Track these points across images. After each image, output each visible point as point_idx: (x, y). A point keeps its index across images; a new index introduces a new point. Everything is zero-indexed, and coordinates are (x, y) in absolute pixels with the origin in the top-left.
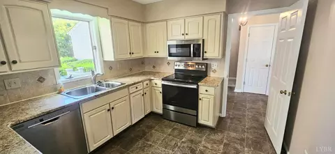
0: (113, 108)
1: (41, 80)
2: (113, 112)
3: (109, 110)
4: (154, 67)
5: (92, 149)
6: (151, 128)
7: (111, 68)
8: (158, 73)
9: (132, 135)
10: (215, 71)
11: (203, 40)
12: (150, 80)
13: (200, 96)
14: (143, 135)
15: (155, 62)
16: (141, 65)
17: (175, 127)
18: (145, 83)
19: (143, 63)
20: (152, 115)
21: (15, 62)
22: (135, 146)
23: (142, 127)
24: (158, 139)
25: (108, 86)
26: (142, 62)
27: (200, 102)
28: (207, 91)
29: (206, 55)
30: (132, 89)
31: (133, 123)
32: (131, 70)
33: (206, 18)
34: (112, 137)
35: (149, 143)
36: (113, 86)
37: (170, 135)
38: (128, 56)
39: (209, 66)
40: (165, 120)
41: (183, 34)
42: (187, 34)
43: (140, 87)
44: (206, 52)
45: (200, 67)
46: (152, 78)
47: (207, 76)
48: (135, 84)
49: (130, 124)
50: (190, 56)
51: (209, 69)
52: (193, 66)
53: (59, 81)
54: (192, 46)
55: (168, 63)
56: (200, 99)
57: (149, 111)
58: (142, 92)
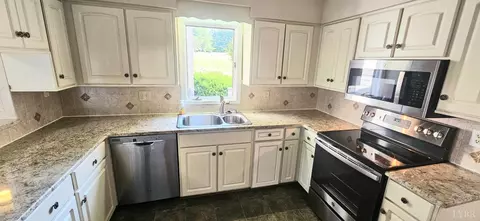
0: (221, 154)
1: (168, 96)
2: (220, 158)
3: (214, 154)
4: (330, 106)
5: (184, 194)
6: (275, 208)
7: (252, 96)
8: (332, 117)
11: (445, 65)
12: (302, 129)
16: (310, 102)
18: (289, 131)
19: (313, 95)
20: (295, 186)
21: (135, 76)
23: (265, 200)
25: (236, 121)
28: (404, 201)
29: (442, 106)
30: (261, 135)
31: (253, 186)
32: (286, 103)
34: (214, 191)
36: (241, 121)
38: (275, 82)
39: (460, 136)
40: (308, 209)
41: (389, 47)
42: (399, 46)
43: (278, 134)
44: (445, 98)
45: (425, 131)
46: (305, 126)
47: (446, 161)
48: (266, 127)
49: (247, 186)
50: (391, 100)
51: (458, 144)
52: (408, 124)
53: (182, 102)
54: (402, 75)
55: (356, 105)
56: (384, 212)
57: (289, 179)
58: (280, 143)
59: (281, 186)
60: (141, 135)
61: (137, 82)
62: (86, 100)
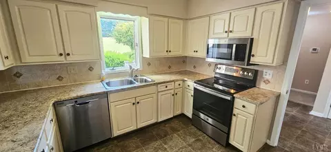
0: (138, 103)
1: (91, 69)
2: (138, 106)
3: (134, 104)
4: (195, 67)
5: (115, 135)
6: (175, 130)
7: (149, 64)
8: (197, 73)
9: (154, 133)
10: (267, 82)
11: (252, 39)
12: (184, 81)
13: (235, 111)
14: (164, 136)
15: (197, 61)
16: (181, 64)
17: (201, 138)
18: (177, 83)
19: (184, 62)
20: (182, 116)
21: (68, 54)
22: (152, 144)
23: (167, 127)
24: (176, 146)
25: (142, 81)
26: (184, 60)
27: (234, 119)
28: (244, 107)
29: (253, 60)
30: (161, 88)
31: (160, 120)
32: (170, 67)
33: (260, 10)
34: (135, 128)
35: (165, 146)
36: (146, 81)
37: (190, 145)
38: (165, 54)
39: (259, 73)
40: (193, 127)
41: (226, 32)
42: (231, 32)
43: (170, 86)
44: (253, 56)
45: (245, 73)
46: (186, 79)
47: (255, 86)
48: (164, 82)
49: (155, 121)
50: (231, 59)
51: (258, 78)
52: (237, 71)
53: (103, 72)
54: (234, 46)
55: (210, 64)
56: (235, 115)
57: (178, 112)
58: (172, 92)
59: (175, 117)
60: (81, 97)
61: (70, 59)
62: (18, 77)
